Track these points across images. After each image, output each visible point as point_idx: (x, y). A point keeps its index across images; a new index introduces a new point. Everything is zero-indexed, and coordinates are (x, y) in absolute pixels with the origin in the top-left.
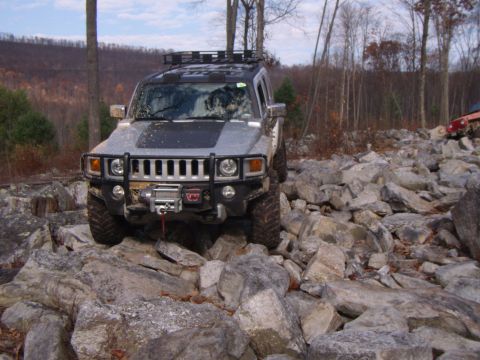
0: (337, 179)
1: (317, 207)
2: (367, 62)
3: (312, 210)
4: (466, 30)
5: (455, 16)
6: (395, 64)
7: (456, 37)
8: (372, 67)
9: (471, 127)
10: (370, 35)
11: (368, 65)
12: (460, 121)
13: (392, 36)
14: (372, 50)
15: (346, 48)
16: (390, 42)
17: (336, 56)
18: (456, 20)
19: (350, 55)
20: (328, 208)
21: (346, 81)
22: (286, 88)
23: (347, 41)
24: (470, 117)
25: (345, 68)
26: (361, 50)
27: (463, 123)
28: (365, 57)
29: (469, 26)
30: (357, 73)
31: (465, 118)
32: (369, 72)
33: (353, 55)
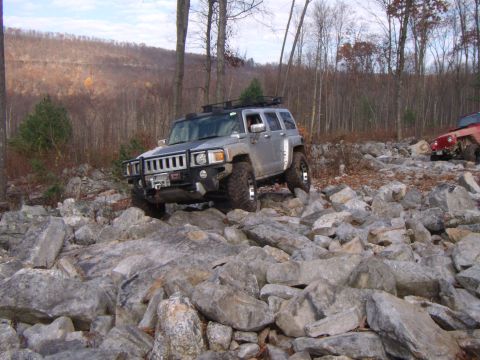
0: (291, 276)
1: (252, 336)
2: (339, 63)
3: (242, 342)
4: (441, 34)
5: (430, 19)
6: (369, 66)
7: (431, 39)
8: (345, 69)
9: (459, 145)
10: (345, 36)
11: (341, 66)
12: (446, 138)
13: (368, 37)
14: (345, 51)
15: (319, 49)
16: (364, 43)
17: (309, 56)
18: (431, 23)
19: (323, 55)
20: (273, 334)
21: (319, 82)
22: (253, 90)
23: (320, 40)
24: (459, 134)
25: (318, 68)
26: (335, 50)
27: (450, 140)
28: (338, 58)
29: (444, 30)
30: (330, 74)
31: (453, 134)
32: (342, 73)
33: (326, 56)
